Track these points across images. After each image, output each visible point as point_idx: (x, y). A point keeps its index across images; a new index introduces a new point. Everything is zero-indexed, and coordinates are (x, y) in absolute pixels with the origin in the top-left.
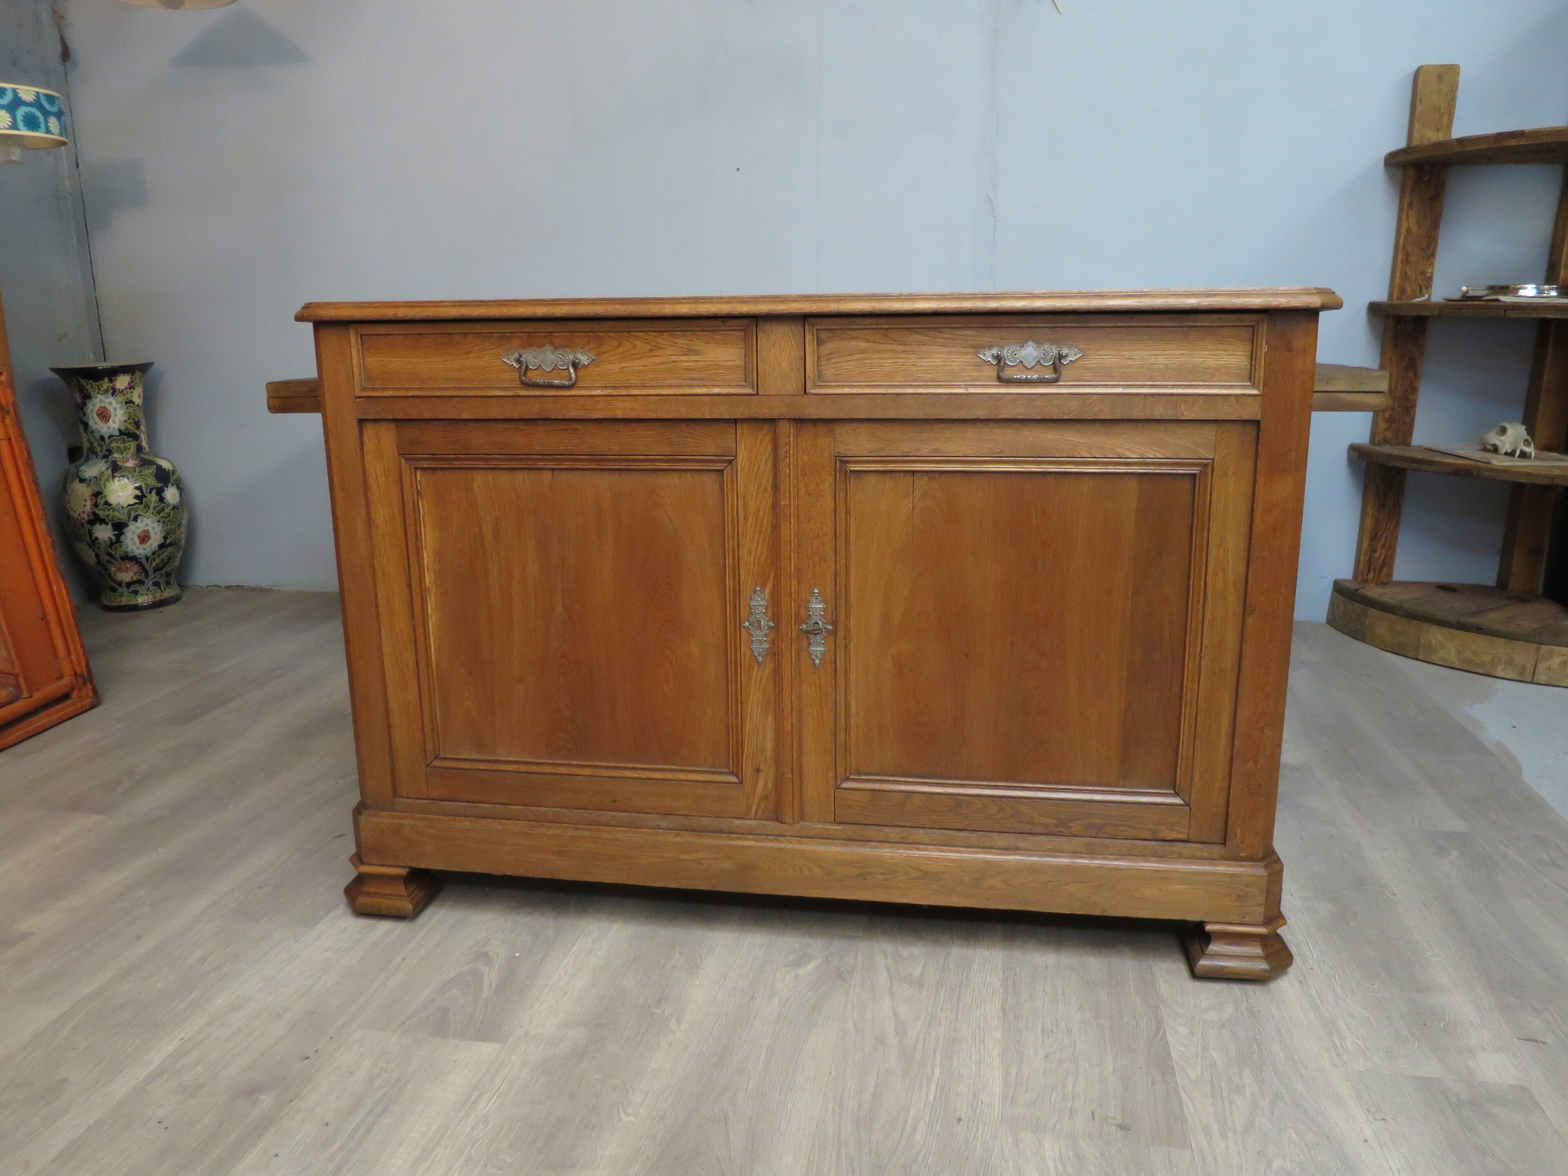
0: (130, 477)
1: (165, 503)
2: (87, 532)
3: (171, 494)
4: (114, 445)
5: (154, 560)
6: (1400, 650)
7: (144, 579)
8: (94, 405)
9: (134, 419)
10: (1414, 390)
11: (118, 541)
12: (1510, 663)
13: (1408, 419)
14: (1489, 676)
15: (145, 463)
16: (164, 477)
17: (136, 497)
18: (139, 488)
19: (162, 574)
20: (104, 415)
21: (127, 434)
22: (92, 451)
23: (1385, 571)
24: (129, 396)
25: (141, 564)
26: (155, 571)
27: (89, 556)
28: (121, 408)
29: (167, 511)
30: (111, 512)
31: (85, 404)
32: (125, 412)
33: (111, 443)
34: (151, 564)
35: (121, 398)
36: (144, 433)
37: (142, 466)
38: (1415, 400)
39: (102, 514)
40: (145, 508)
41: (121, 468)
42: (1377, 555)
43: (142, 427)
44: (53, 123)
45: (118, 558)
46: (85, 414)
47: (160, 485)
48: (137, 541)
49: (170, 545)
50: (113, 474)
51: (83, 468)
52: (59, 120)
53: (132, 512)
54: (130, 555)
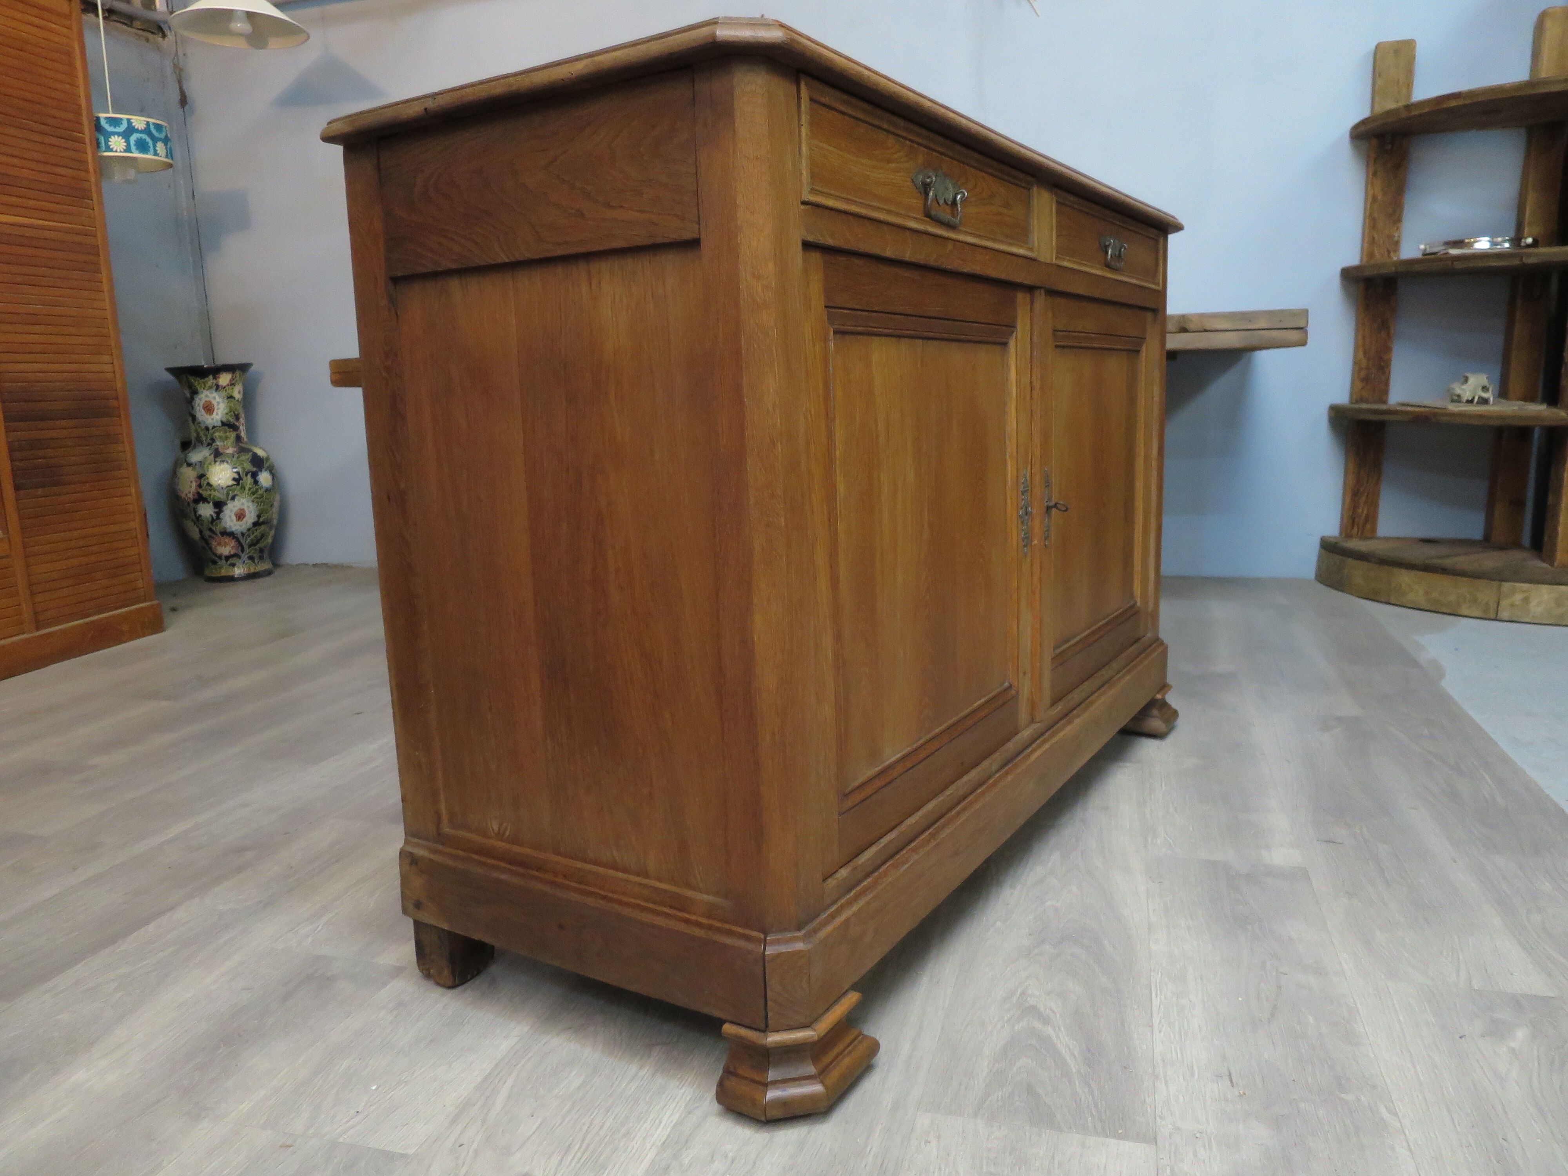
0: (230, 462)
1: (258, 485)
2: (192, 510)
3: (264, 478)
4: (217, 434)
5: (249, 536)
6: (1373, 596)
7: (240, 553)
8: (200, 399)
9: (234, 412)
10: (1388, 349)
11: (218, 518)
12: (1474, 601)
13: (1383, 378)
14: (1454, 615)
15: (242, 450)
16: (258, 463)
17: (234, 479)
18: (238, 473)
19: (256, 550)
20: (209, 408)
21: (229, 425)
22: (199, 440)
23: (1368, 526)
24: (230, 392)
25: (238, 540)
26: (250, 546)
27: (194, 532)
28: (223, 402)
29: (260, 492)
30: (213, 492)
31: (192, 399)
32: (226, 406)
33: (214, 432)
34: (246, 540)
35: (224, 394)
36: (243, 425)
37: (240, 452)
38: (1390, 360)
39: (205, 494)
40: (241, 488)
41: (222, 454)
42: (1360, 511)
43: (242, 420)
44: (160, 147)
45: (218, 533)
46: (193, 408)
47: (254, 469)
48: (234, 518)
49: (263, 523)
50: (214, 459)
51: (190, 454)
52: (166, 145)
53: (231, 492)
54: (228, 530)
